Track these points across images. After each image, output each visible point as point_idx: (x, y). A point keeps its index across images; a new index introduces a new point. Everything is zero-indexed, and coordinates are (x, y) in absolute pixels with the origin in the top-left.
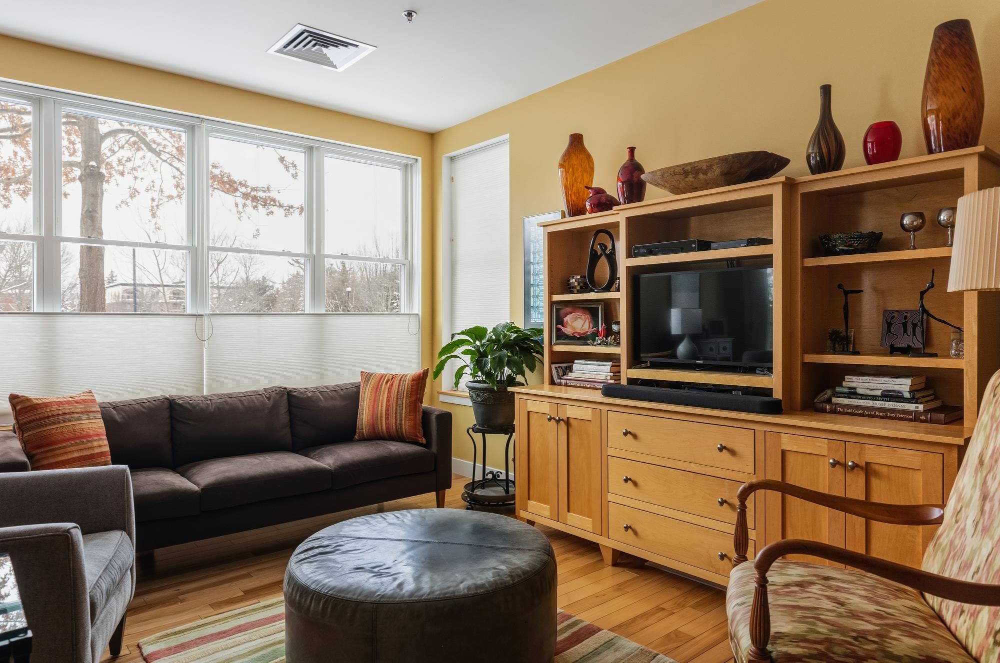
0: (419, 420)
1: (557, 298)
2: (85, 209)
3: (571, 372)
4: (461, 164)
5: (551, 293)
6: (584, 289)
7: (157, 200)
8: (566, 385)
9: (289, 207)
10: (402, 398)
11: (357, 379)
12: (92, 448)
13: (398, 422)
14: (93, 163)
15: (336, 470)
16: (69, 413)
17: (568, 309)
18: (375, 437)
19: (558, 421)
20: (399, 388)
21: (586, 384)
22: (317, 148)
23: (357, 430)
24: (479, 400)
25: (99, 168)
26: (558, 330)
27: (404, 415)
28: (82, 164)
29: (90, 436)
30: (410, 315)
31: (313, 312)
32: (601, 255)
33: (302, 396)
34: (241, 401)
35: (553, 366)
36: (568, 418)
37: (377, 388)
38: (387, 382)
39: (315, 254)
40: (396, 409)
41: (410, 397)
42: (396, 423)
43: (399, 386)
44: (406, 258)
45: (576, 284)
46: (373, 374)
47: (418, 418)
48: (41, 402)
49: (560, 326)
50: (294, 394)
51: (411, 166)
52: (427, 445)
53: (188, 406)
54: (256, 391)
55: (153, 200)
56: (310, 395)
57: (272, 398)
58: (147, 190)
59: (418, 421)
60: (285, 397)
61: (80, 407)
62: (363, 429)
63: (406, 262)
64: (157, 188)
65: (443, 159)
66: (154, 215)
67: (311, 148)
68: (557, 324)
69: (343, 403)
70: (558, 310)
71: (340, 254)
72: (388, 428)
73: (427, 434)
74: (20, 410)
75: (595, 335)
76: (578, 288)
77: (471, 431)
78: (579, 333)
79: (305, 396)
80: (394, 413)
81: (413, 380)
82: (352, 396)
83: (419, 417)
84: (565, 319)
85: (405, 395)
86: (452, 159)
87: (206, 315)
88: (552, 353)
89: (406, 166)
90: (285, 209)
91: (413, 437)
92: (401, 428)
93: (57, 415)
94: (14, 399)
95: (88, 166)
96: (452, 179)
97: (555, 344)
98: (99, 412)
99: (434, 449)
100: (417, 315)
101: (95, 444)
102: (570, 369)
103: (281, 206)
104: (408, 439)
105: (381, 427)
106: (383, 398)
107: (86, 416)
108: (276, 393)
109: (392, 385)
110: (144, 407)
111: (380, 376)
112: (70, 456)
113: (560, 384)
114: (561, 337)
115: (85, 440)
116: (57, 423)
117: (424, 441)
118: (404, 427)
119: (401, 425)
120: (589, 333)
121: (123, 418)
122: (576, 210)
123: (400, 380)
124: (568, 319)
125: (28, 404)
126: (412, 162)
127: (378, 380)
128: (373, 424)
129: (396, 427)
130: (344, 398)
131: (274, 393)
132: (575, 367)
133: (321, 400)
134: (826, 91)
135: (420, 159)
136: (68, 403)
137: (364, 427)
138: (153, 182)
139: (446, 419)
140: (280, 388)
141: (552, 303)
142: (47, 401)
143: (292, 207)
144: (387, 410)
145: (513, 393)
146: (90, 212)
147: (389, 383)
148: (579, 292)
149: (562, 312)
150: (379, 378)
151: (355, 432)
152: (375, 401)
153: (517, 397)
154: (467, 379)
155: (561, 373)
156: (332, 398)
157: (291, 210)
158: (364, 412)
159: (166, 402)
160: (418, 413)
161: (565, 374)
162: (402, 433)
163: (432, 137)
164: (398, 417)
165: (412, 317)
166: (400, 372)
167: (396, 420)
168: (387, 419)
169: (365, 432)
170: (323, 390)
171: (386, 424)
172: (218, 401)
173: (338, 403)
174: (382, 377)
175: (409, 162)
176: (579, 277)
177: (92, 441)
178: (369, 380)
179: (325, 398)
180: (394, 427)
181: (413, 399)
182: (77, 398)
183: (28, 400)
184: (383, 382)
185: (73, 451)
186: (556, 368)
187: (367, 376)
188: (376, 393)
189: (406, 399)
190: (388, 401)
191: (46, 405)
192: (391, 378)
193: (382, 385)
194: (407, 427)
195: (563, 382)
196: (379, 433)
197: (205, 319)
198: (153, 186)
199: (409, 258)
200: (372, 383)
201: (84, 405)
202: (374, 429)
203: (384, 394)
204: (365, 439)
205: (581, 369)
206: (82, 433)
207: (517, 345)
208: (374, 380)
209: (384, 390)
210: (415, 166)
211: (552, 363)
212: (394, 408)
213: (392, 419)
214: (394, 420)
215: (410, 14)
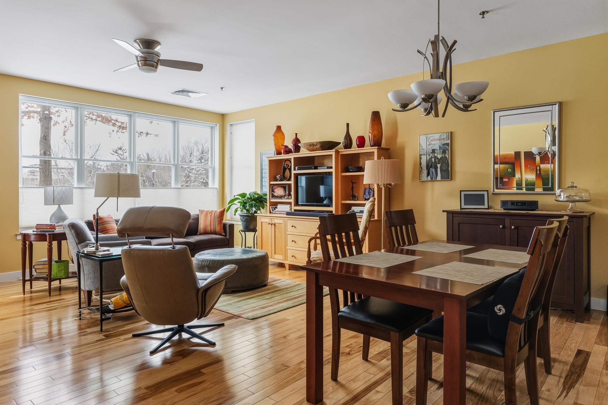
0: (222, 227)
1: (272, 183)
2: (43, 135)
3: (277, 208)
4: (234, 127)
5: (270, 181)
6: (281, 180)
8: (275, 213)
10: (216, 218)
11: (197, 212)
13: (215, 227)
14: (47, 112)
15: (195, 242)
17: (276, 187)
18: (206, 233)
19: (272, 224)
21: (281, 212)
23: (199, 231)
24: (244, 219)
25: (49, 115)
26: (272, 194)
27: (216, 225)
28: (41, 112)
30: (214, 188)
31: (175, 187)
32: (287, 169)
35: (271, 207)
36: (275, 223)
37: (206, 215)
38: (210, 213)
39: (176, 163)
40: (214, 223)
42: (214, 228)
43: (215, 214)
44: (212, 165)
45: (279, 178)
46: (204, 210)
49: (273, 193)
52: (225, 236)
55: (65, 127)
58: (63, 122)
63: (212, 166)
64: (69, 121)
65: (228, 125)
67: (175, 122)
68: (272, 192)
69: (193, 221)
70: (272, 187)
72: (211, 230)
73: (225, 231)
75: (285, 196)
76: (279, 179)
77: (241, 232)
78: (279, 195)
81: (220, 212)
82: (196, 218)
84: (275, 190)
86: (231, 125)
88: (270, 202)
89: (212, 127)
91: (220, 233)
92: (216, 230)
94: (94, 216)
95: (44, 113)
96: (231, 133)
97: (271, 199)
98: (114, 221)
99: (228, 237)
100: (217, 188)
102: (276, 208)
104: (218, 233)
105: (208, 229)
106: (209, 219)
109: (212, 214)
113: (273, 213)
114: (273, 196)
116: (107, 224)
117: (224, 234)
120: (283, 195)
122: (279, 153)
123: (215, 212)
124: (276, 190)
125: (98, 218)
126: (215, 126)
127: (206, 212)
128: (205, 228)
132: (278, 207)
134: (348, 125)
135: (218, 125)
137: (201, 229)
138: (66, 118)
139: (232, 226)
141: (270, 185)
144: (210, 223)
145: (257, 216)
147: (210, 214)
148: (279, 181)
149: (274, 188)
152: (206, 219)
153: (258, 217)
154: (239, 212)
155: (273, 209)
157: (141, 134)
158: (201, 224)
160: (222, 224)
161: (275, 209)
162: (216, 231)
163: (223, 116)
165: (215, 190)
166: (214, 210)
167: (214, 227)
168: (210, 226)
169: (201, 231)
171: (210, 228)
173: (191, 221)
174: (208, 211)
176: (279, 175)
178: (202, 213)
180: (213, 229)
181: (220, 219)
182: (109, 217)
184: (208, 213)
186: (272, 207)
187: (201, 211)
188: (206, 217)
190: (211, 220)
194: (218, 229)
195: (274, 212)
196: (207, 232)
199: (213, 165)
200: (204, 214)
201: (111, 219)
202: (205, 231)
203: (209, 217)
204: (201, 234)
205: (280, 207)
206: (111, 228)
207: (258, 200)
208: (204, 213)
209: (209, 216)
210: (215, 127)
211: (270, 206)
212: (213, 223)
213: (212, 227)
214: (213, 227)
215: (222, 88)
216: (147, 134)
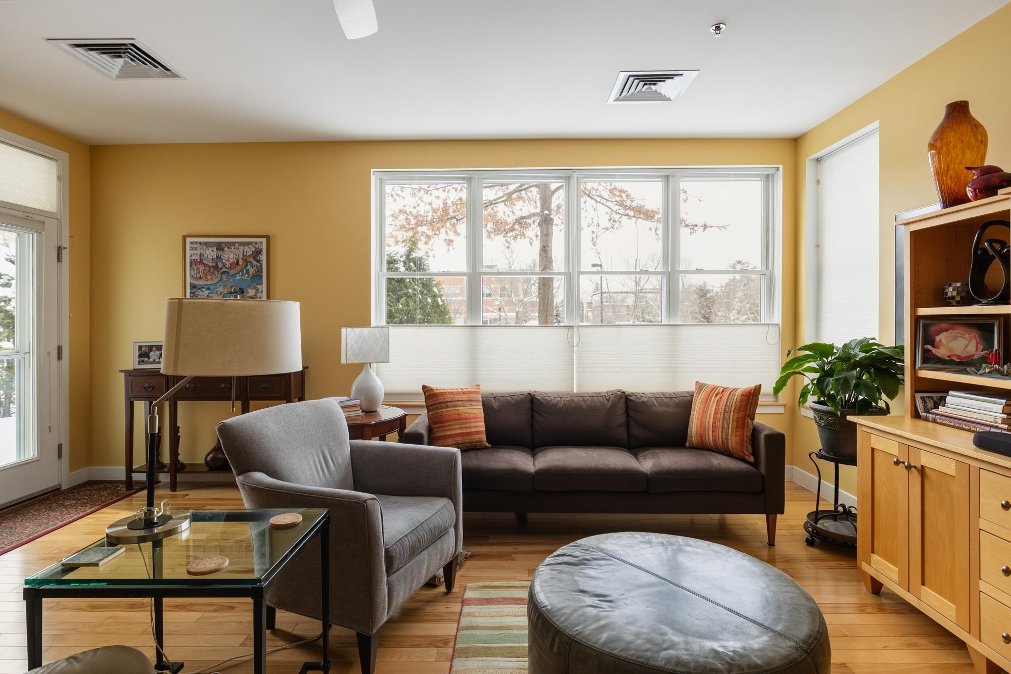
0: (747, 437)
1: (923, 311)
2: (542, 245)
3: (944, 406)
4: (827, 165)
5: (916, 303)
6: (966, 301)
7: (596, 232)
8: (934, 421)
9: (694, 225)
10: (729, 412)
11: (692, 388)
12: (470, 427)
14: (547, 212)
15: (651, 474)
16: (456, 401)
17: (943, 325)
18: (702, 447)
19: (909, 467)
20: (727, 402)
21: (958, 423)
22: (673, 175)
24: (823, 423)
25: (550, 215)
26: (926, 352)
27: (730, 430)
28: (540, 214)
29: (469, 419)
30: (768, 325)
31: (668, 323)
32: (993, 258)
33: (637, 400)
34: (584, 400)
35: (918, 396)
36: (923, 467)
37: (707, 399)
38: (716, 395)
39: (670, 270)
40: (723, 422)
41: (738, 413)
42: (722, 437)
43: (728, 400)
44: (767, 268)
45: (955, 293)
46: (706, 385)
47: (745, 435)
48: (439, 391)
49: (929, 347)
50: (630, 398)
51: (773, 175)
52: (755, 464)
53: (543, 401)
54: (600, 393)
55: (593, 232)
56: (645, 400)
57: (611, 401)
58: (589, 226)
59: (745, 439)
60: (623, 400)
61: (465, 397)
62: (692, 437)
63: (767, 272)
64: (595, 223)
65: (807, 162)
66: (594, 244)
67: (667, 177)
68: (925, 343)
70: (926, 327)
71: (695, 269)
72: (714, 440)
73: (755, 452)
74: (428, 396)
75: (984, 360)
76: (958, 298)
77: (814, 456)
78: (958, 357)
79: (641, 400)
80: (721, 426)
81: (742, 395)
82: (685, 405)
83: (747, 434)
84: (938, 338)
85: (733, 410)
86: (818, 160)
87: (576, 326)
88: (916, 379)
89: (767, 176)
90: (691, 228)
91: (741, 454)
92: (727, 443)
93: (448, 402)
94: (424, 387)
95: (543, 214)
96: (818, 182)
97: (921, 369)
98: (479, 401)
99: (763, 470)
100: (777, 325)
101: (473, 425)
102: (941, 401)
103: (687, 226)
104: (735, 454)
105: (708, 438)
106: (712, 409)
107: (469, 403)
108: (615, 396)
109: (721, 398)
110: (513, 399)
111: (712, 388)
112: (454, 432)
113: (926, 419)
114: (930, 360)
115: (465, 421)
116: (447, 408)
117: (752, 459)
118: (730, 442)
119: (727, 441)
120: (976, 357)
121: (498, 406)
122: (952, 199)
123: (730, 394)
124: (942, 338)
125: (431, 393)
126: (773, 171)
127: (709, 391)
128: (701, 434)
129: (722, 441)
130: (678, 405)
131: (613, 396)
132: (949, 399)
133: (655, 405)
135: (781, 167)
136: (458, 393)
137: (693, 436)
138: (592, 219)
139: (777, 442)
140: (619, 391)
141: (916, 320)
142: (444, 391)
143: (696, 226)
144: (714, 423)
145: (855, 424)
146: (545, 247)
147: (718, 396)
148: (959, 304)
149: (933, 329)
150: (711, 389)
151: (687, 439)
152: (704, 411)
153: (860, 430)
154: (811, 399)
155: (930, 404)
156: (667, 405)
158: (694, 422)
159: (529, 398)
160: (746, 430)
161: (936, 407)
162: (729, 449)
163: (795, 142)
164: (725, 431)
165: (771, 328)
166: (731, 385)
168: (713, 431)
169: (694, 441)
170: (658, 396)
171: (713, 435)
172: (567, 399)
173: (670, 410)
174: (714, 388)
175: (771, 172)
176: (959, 284)
177: (470, 422)
178: (703, 391)
179: (660, 405)
180: (720, 440)
181: (741, 415)
182: (465, 390)
183: (432, 390)
184: (714, 394)
185: (456, 429)
186: (922, 398)
187: (700, 386)
188: (706, 404)
189: (734, 414)
190: (716, 414)
191: (442, 394)
192: (721, 391)
193: (712, 396)
194: (733, 442)
195: (931, 416)
196: (706, 443)
197: (575, 329)
198: (593, 222)
199: (770, 269)
200: (703, 394)
201: (468, 396)
202: (702, 441)
203: (712, 406)
205: (956, 403)
206: (464, 416)
207: (872, 366)
208: (706, 390)
209: (713, 402)
210: (776, 175)
211: (917, 391)
212: (721, 422)
213: (719, 433)
214: (720, 435)
215: (718, 28)
216: (705, 227)
